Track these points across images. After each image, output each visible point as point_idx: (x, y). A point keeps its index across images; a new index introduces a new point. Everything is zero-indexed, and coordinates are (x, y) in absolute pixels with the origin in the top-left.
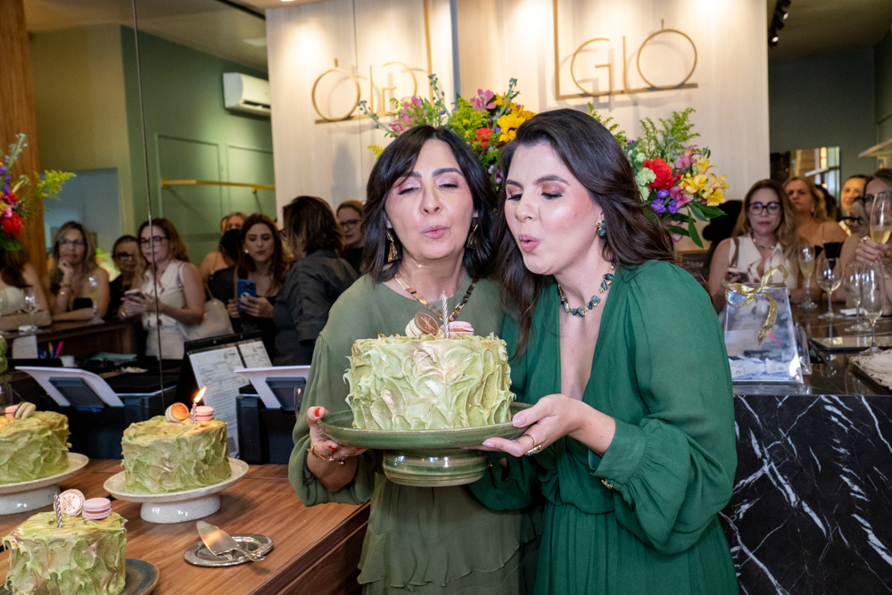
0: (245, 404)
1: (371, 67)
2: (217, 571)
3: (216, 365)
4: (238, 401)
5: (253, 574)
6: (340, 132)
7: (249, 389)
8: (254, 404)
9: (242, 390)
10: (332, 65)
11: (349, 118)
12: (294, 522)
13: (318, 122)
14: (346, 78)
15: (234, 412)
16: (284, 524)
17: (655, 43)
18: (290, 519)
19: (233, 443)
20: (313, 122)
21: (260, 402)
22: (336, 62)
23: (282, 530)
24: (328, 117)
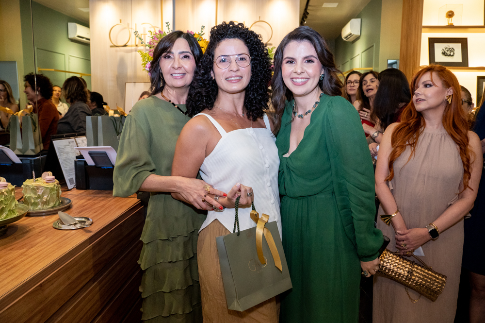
0: (78, 163)
1: (136, 24)
2: (68, 231)
3: (65, 146)
4: (75, 162)
5: (84, 233)
6: (121, 52)
7: (81, 157)
8: (83, 164)
9: (77, 157)
10: (119, 22)
11: (125, 46)
12: (101, 213)
13: (111, 46)
14: (125, 28)
15: (74, 167)
16: (97, 213)
17: (256, 26)
18: (100, 211)
19: (73, 181)
20: (109, 46)
21: (85, 162)
22: (121, 20)
23: (97, 215)
24: (116, 45)
